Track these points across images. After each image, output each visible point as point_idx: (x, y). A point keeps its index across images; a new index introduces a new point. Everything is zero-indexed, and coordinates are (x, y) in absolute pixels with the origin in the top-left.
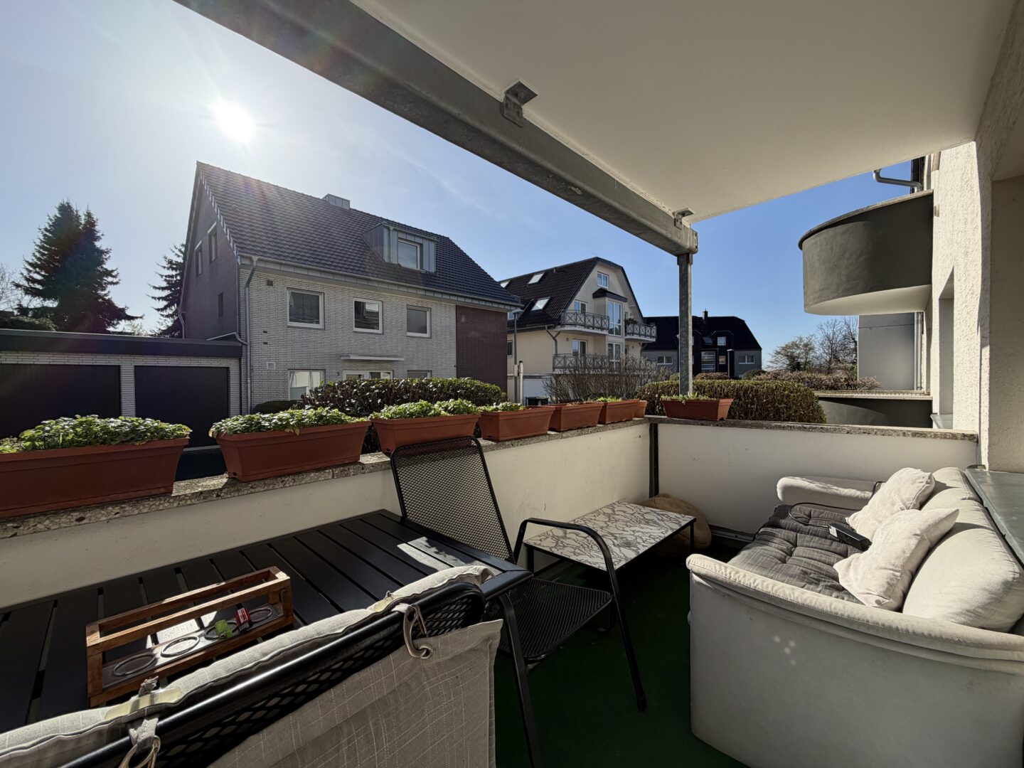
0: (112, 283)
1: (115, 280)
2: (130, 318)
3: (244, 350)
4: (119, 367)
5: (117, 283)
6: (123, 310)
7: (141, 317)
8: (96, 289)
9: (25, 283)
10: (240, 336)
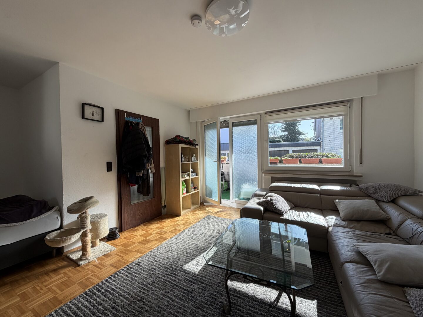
0: (299, 124)
1: (300, 123)
2: (304, 134)
3: (322, 143)
4: (289, 150)
5: (301, 124)
6: (302, 132)
7: (307, 134)
8: (295, 127)
9: (281, 129)
10: (321, 139)
